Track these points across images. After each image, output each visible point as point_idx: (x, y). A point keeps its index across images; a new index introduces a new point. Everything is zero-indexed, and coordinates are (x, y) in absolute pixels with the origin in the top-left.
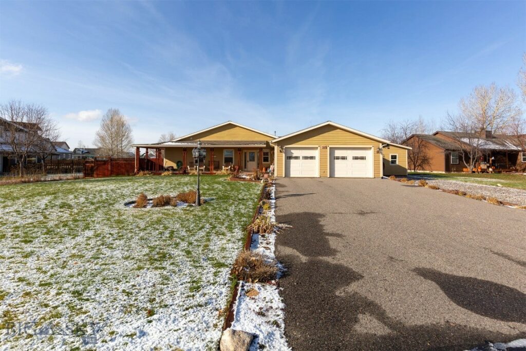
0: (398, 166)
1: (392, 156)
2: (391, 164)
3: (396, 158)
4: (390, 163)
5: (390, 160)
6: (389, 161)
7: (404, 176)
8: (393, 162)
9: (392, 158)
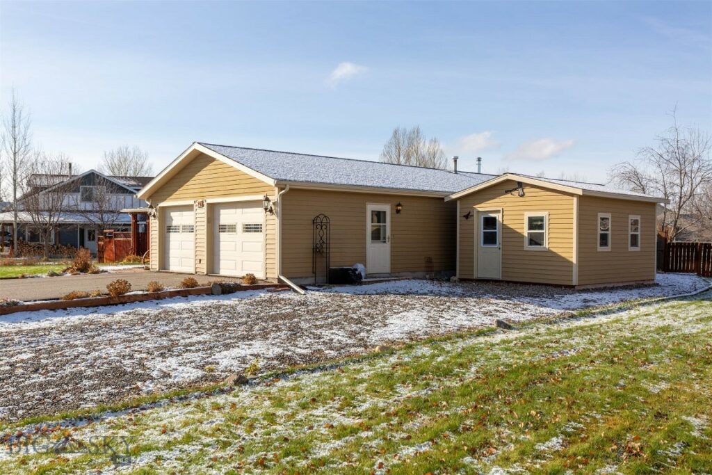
0: (549, 251)
1: (531, 220)
2: (527, 247)
3: (541, 227)
4: (526, 242)
5: (526, 232)
6: (521, 236)
7: (566, 286)
8: (535, 240)
9: (531, 227)
